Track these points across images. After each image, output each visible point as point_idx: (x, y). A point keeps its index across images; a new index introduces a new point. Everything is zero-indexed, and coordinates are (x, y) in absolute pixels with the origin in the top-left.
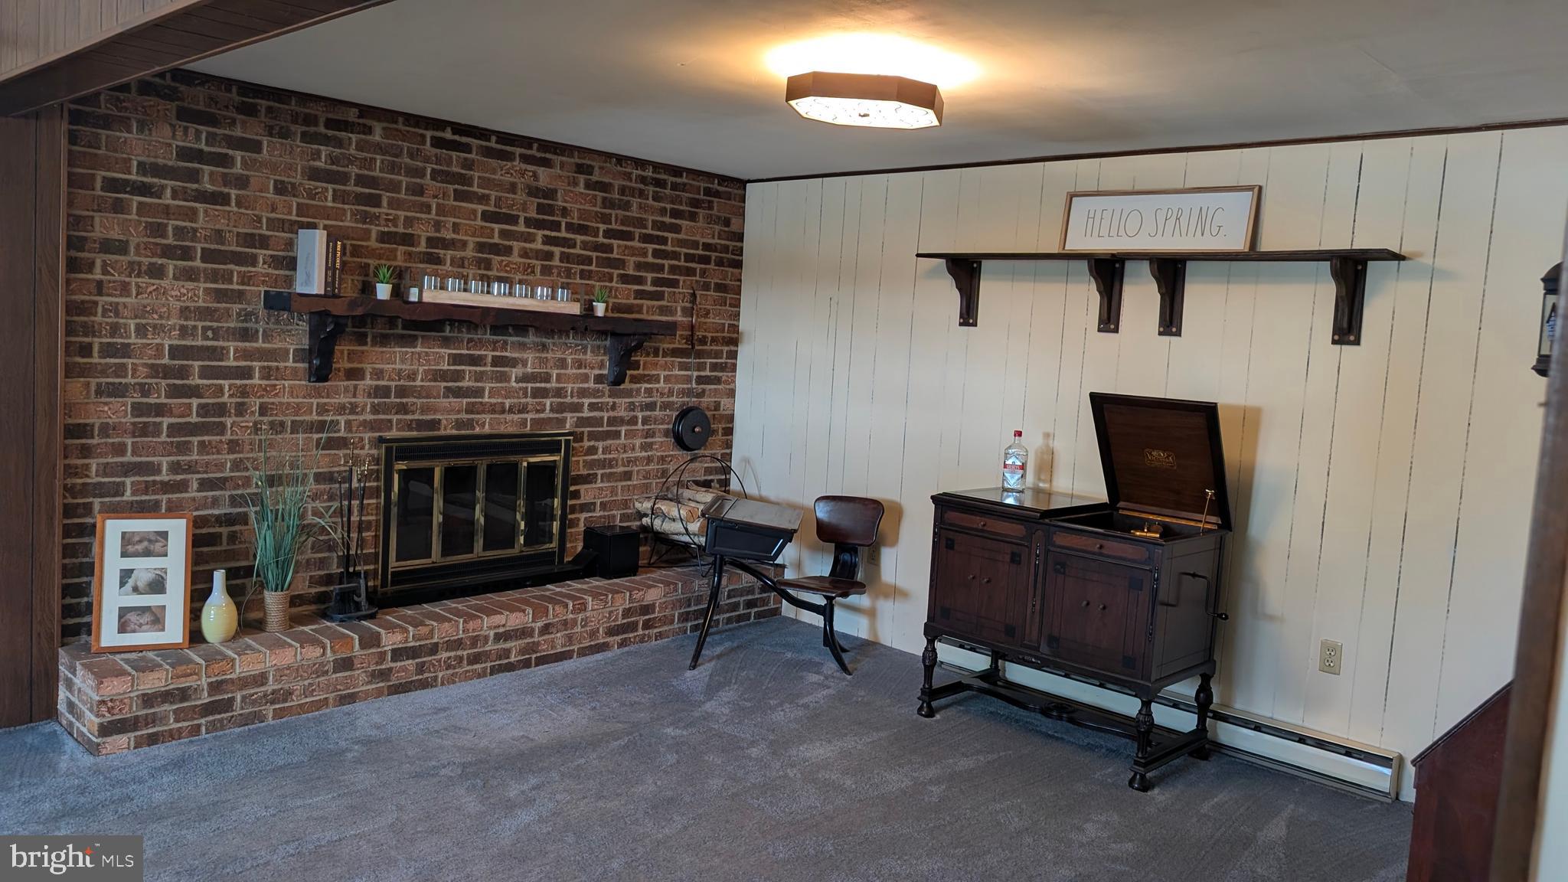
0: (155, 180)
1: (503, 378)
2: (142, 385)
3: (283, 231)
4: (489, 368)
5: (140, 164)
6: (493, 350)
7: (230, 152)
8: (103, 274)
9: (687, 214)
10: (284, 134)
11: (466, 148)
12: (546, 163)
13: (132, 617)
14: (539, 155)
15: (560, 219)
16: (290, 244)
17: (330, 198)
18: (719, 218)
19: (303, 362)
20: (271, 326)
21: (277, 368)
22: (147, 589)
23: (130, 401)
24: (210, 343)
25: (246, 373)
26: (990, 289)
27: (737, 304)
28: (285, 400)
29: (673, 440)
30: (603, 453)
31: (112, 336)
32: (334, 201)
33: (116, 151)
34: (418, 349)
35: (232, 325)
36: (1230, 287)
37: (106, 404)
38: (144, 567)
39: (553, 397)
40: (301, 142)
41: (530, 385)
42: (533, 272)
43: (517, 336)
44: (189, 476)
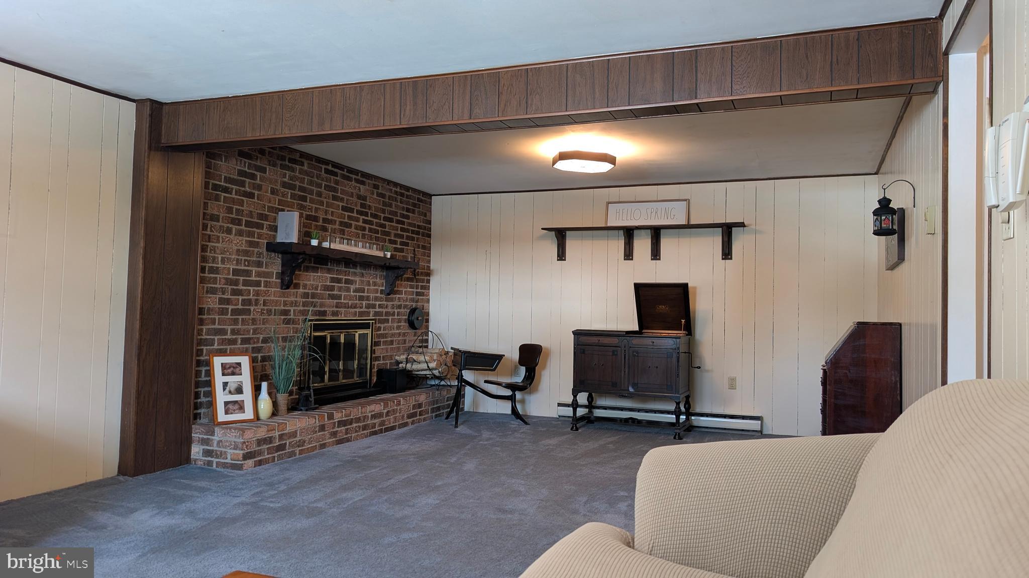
0: (230, 185)
1: (348, 290)
2: (222, 288)
3: (273, 213)
4: (343, 285)
5: (225, 177)
6: (345, 276)
7: (256, 173)
8: (211, 232)
9: (411, 210)
10: (274, 165)
11: (335, 174)
12: (363, 183)
13: (230, 406)
14: (361, 179)
15: (368, 211)
16: (275, 219)
17: (289, 197)
18: (422, 212)
19: (279, 279)
20: (268, 260)
21: (270, 282)
22: (235, 392)
23: (218, 296)
24: (246, 268)
25: (258, 284)
26: (571, 245)
27: (429, 256)
28: (272, 298)
29: (408, 324)
30: (383, 330)
31: (213, 263)
32: (291, 198)
33: (216, 170)
34: (319, 274)
35: (254, 259)
36: (680, 239)
37: (210, 297)
38: (232, 380)
39: (366, 300)
40: (280, 169)
41: (358, 294)
42: (359, 237)
43: (353, 269)
44: (238, 336)
